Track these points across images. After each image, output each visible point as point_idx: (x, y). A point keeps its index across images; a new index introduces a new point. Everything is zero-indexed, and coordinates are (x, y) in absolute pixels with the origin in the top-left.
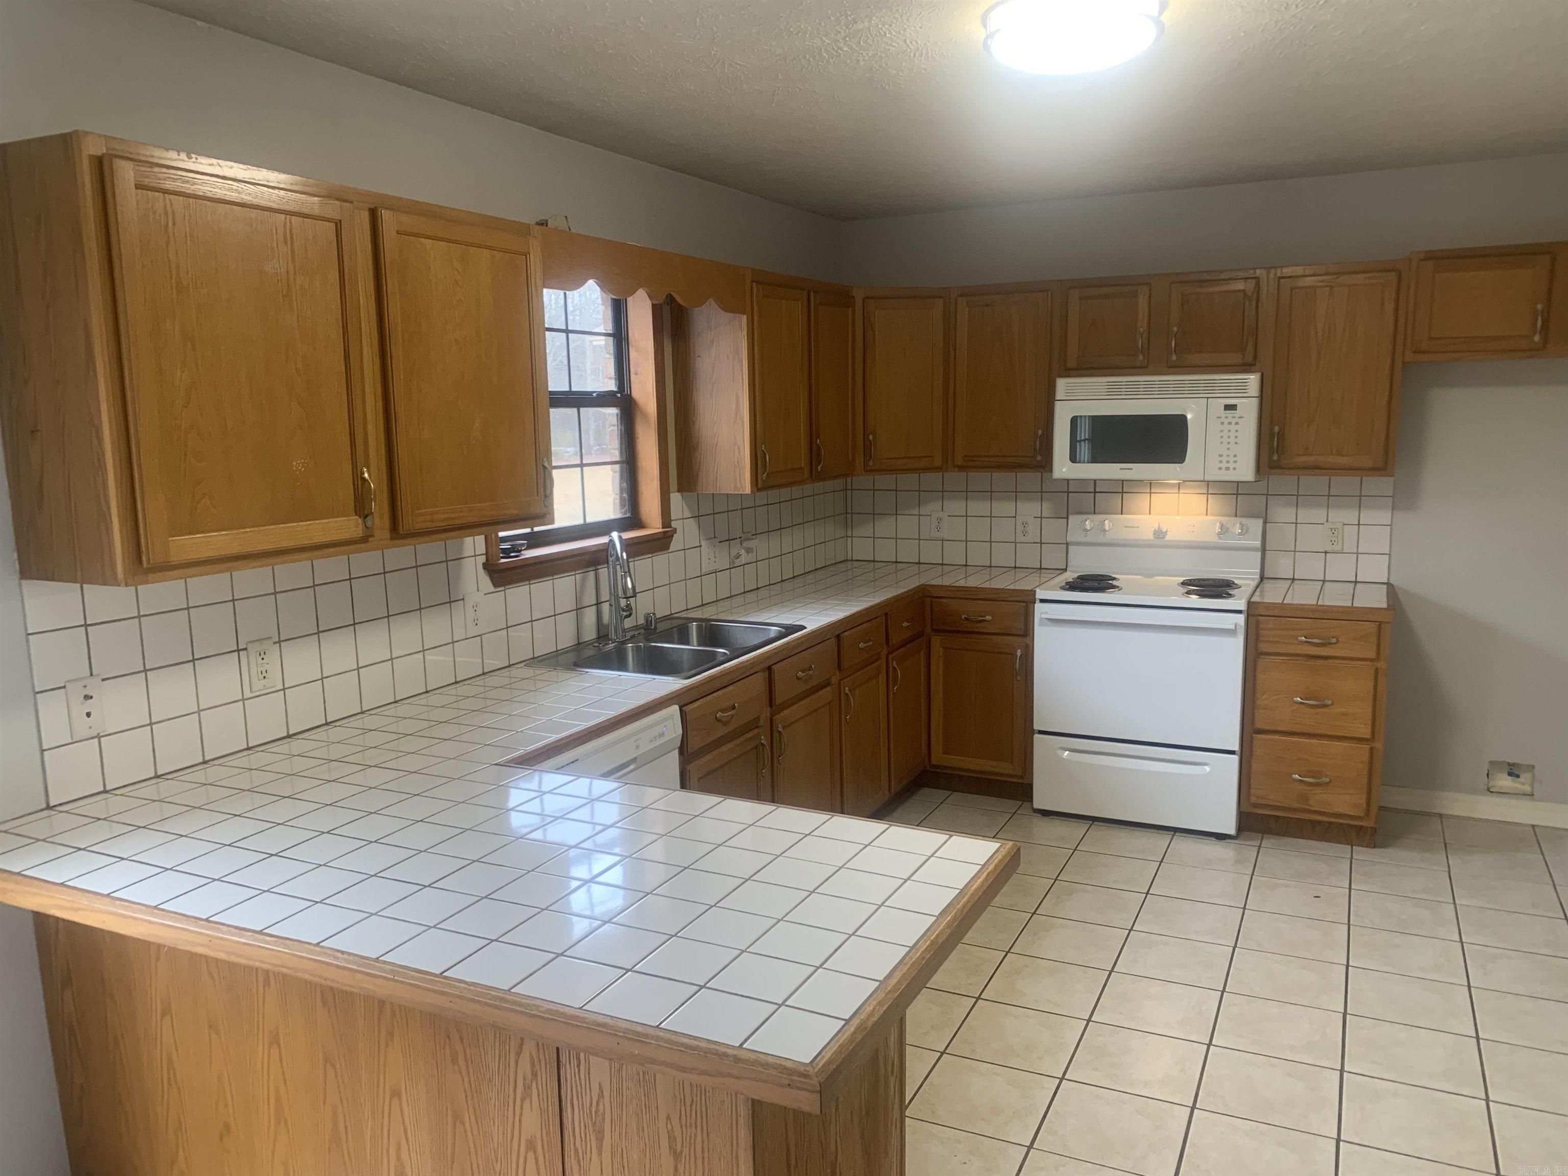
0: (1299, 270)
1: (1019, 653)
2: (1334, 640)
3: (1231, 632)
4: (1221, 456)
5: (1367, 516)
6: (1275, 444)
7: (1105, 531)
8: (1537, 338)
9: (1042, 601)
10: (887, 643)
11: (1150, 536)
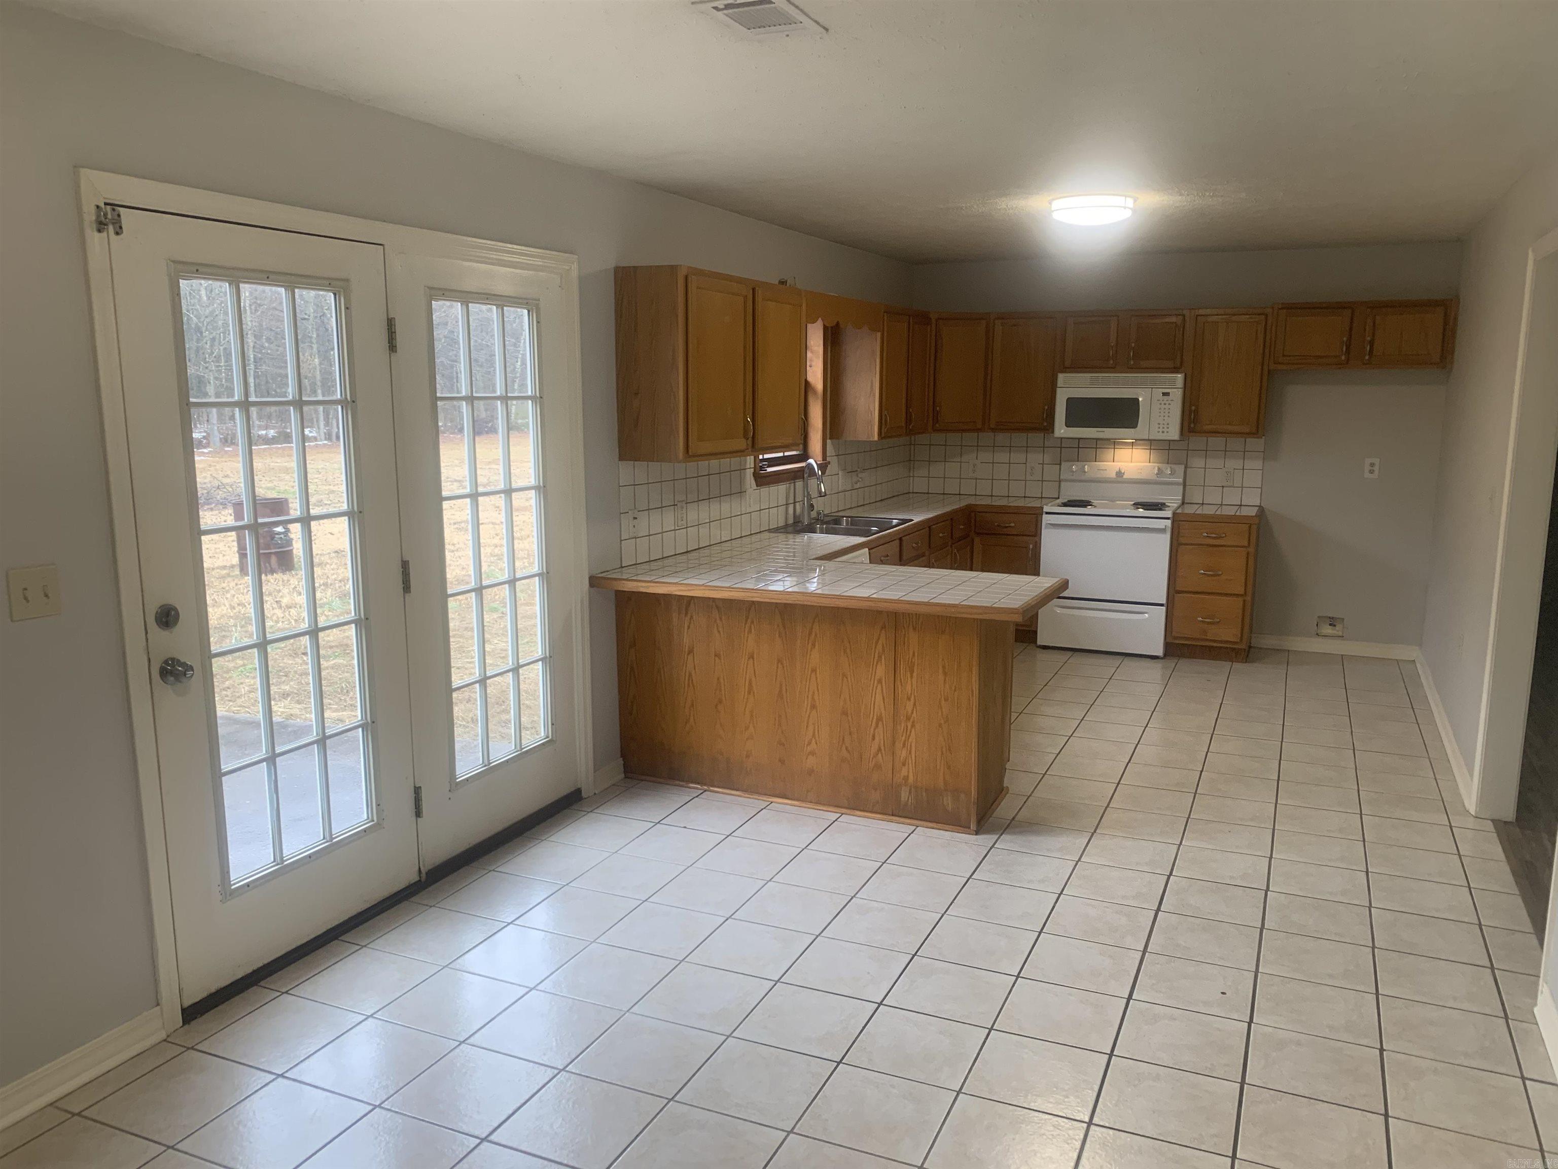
0: (1208, 311)
1: (1031, 546)
2: (1224, 535)
3: (1162, 531)
4: (1159, 424)
5: (1249, 464)
6: (1192, 417)
7: (1085, 472)
8: (1343, 358)
9: (1047, 513)
10: (952, 538)
11: (1113, 475)
